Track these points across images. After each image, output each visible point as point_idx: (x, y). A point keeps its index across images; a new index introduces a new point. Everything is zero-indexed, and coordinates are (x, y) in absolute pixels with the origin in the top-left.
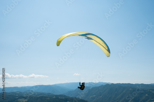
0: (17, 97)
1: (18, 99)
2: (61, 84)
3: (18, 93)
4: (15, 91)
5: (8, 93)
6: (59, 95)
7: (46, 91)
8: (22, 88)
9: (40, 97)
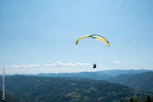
0: (68, 81)
1: (69, 82)
2: (103, 71)
3: (68, 77)
4: (66, 76)
5: (61, 78)
6: (102, 81)
7: (90, 77)
8: (71, 74)
9: (85, 82)
